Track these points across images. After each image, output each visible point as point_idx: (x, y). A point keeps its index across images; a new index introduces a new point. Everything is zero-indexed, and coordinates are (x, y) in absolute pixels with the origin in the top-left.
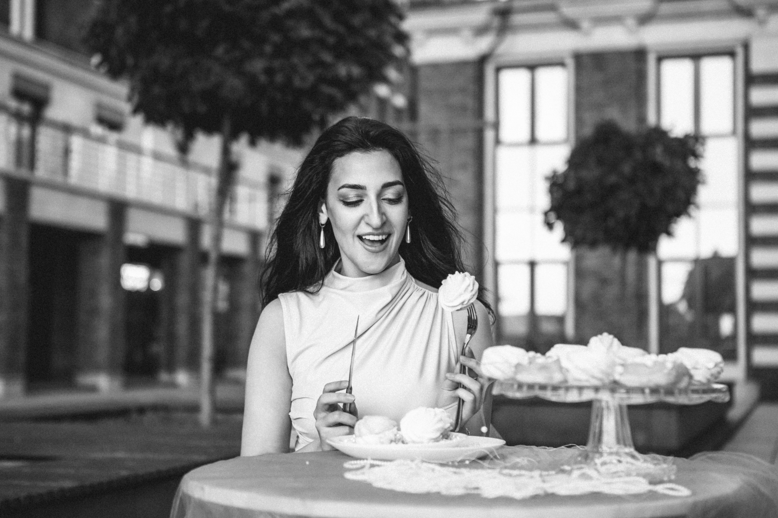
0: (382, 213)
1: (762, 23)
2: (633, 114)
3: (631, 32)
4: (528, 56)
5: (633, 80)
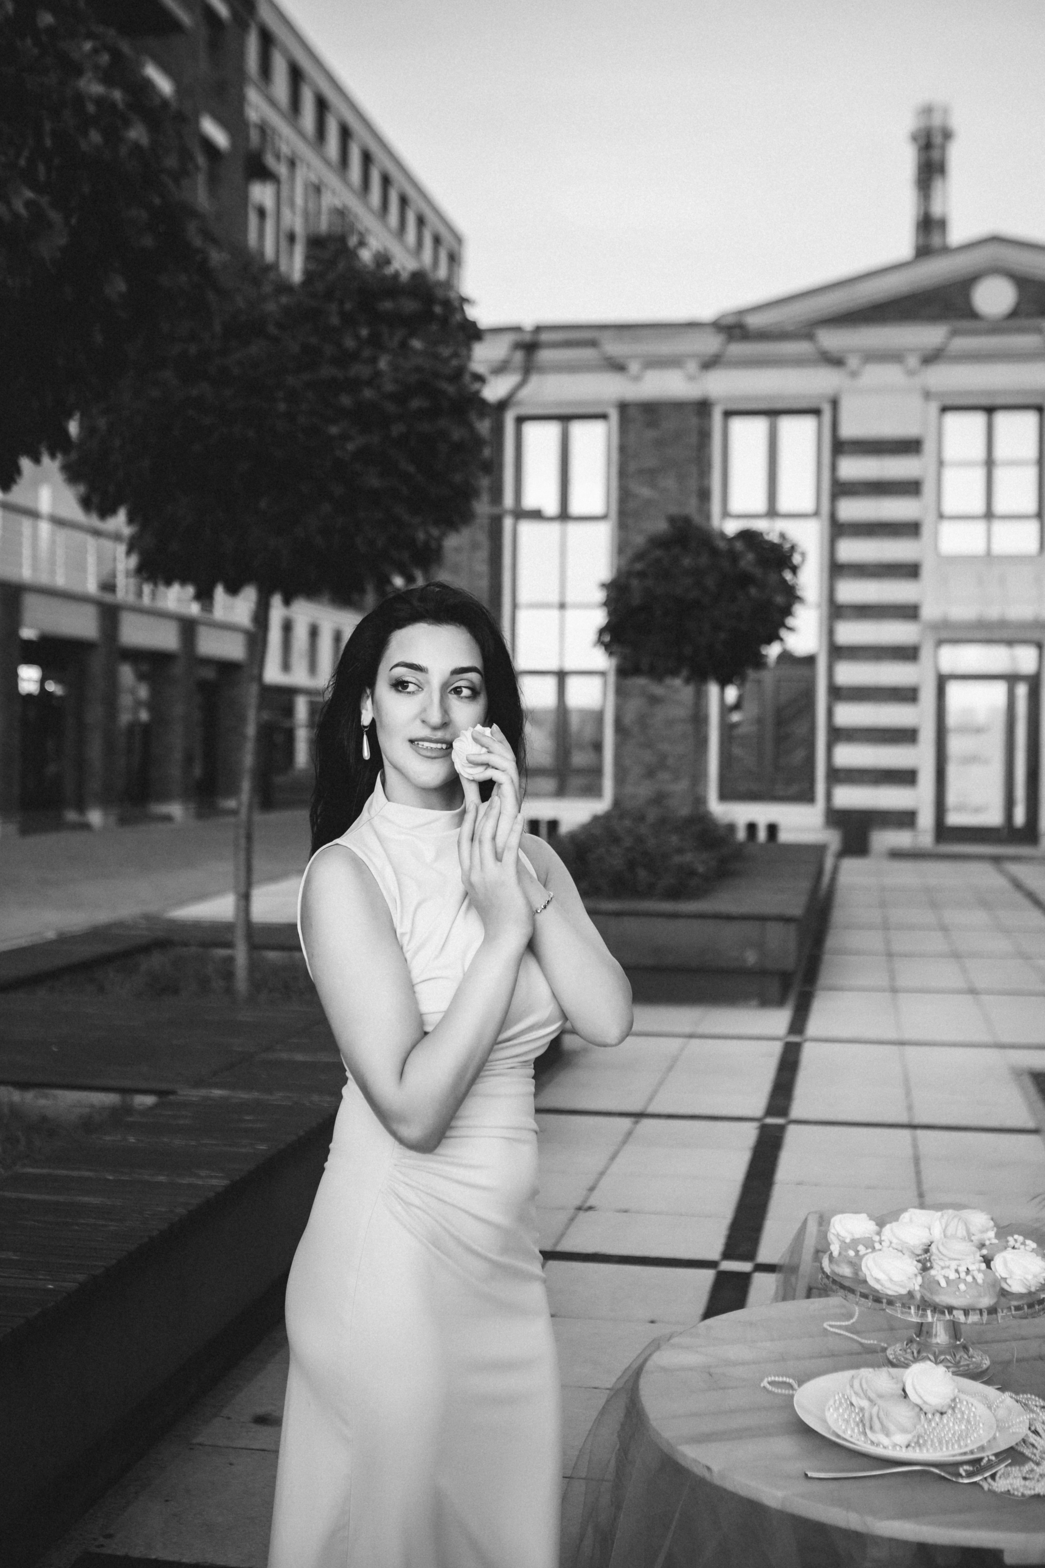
0: (445, 710)
1: (854, 374)
2: (693, 484)
3: (691, 378)
4: (559, 404)
5: (694, 439)
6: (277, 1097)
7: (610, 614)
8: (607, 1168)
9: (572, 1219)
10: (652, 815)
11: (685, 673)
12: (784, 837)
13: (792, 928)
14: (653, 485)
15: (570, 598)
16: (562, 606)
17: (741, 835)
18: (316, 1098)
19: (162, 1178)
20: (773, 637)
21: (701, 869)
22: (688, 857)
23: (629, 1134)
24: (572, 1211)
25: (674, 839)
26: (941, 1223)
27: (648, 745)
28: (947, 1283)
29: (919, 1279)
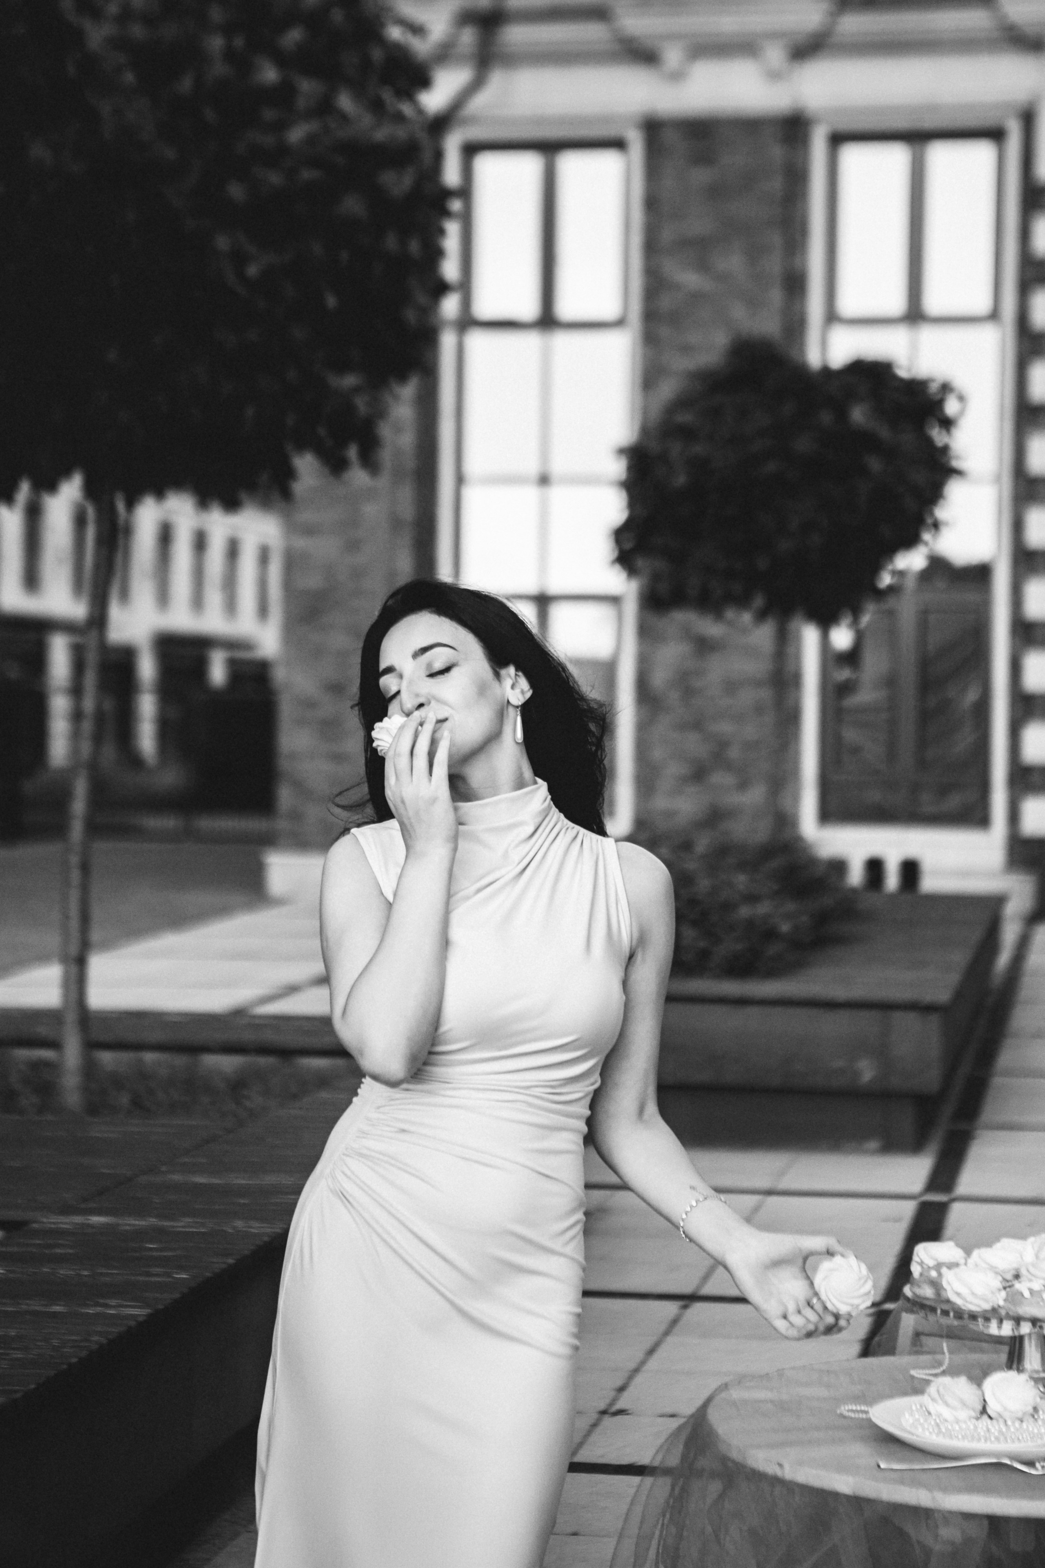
2: (774, 264)
3: (774, 76)
4: (539, 121)
5: (776, 184)
6: (182, 1224)
7: (633, 502)
8: (643, 1363)
9: (595, 1425)
10: (703, 844)
11: (759, 601)
12: (929, 884)
13: (934, 1022)
14: (703, 266)
15: (558, 466)
16: (544, 480)
17: (856, 876)
18: (239, 1224)
19: (57, 1308)
20: (911, 541)
21: (785, 928)
22: (763, 908)
23: (675, 1322)
24: (595, 1416)
25: (741, 880)
26: (1033, 1247)
27: (697, 725)
28: (1031, 1293)
29: (1003, 1294)
